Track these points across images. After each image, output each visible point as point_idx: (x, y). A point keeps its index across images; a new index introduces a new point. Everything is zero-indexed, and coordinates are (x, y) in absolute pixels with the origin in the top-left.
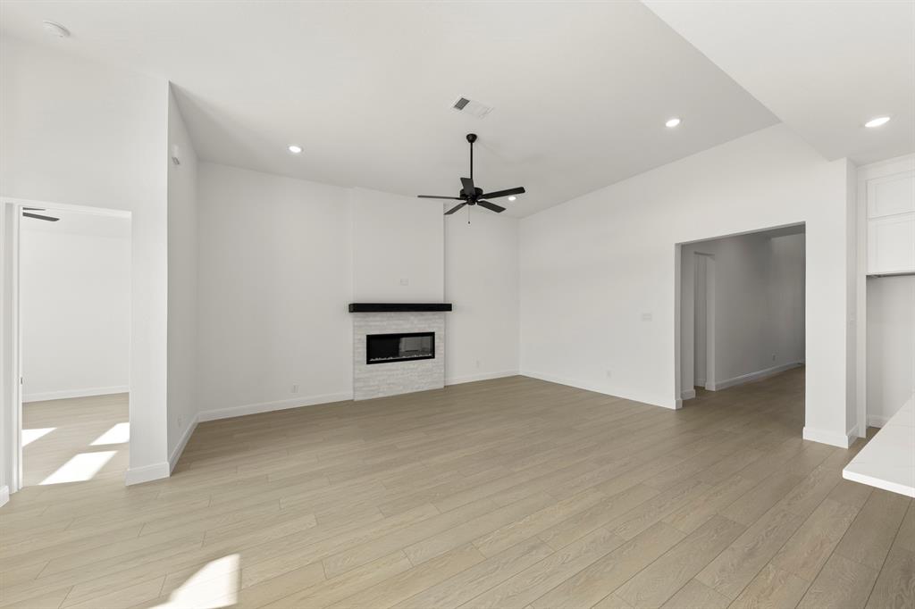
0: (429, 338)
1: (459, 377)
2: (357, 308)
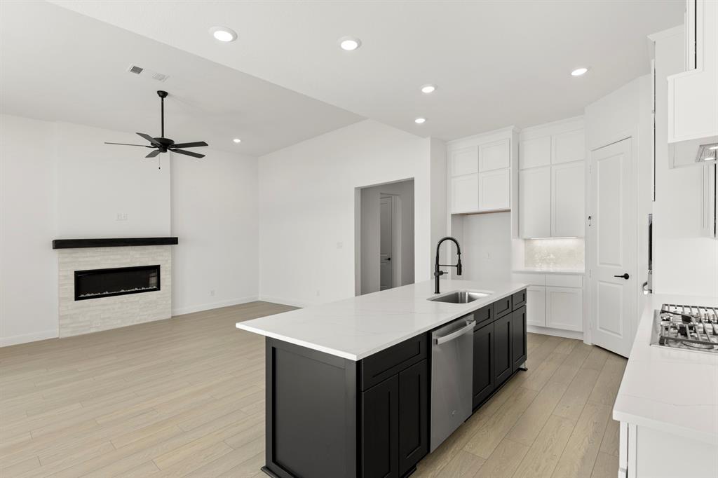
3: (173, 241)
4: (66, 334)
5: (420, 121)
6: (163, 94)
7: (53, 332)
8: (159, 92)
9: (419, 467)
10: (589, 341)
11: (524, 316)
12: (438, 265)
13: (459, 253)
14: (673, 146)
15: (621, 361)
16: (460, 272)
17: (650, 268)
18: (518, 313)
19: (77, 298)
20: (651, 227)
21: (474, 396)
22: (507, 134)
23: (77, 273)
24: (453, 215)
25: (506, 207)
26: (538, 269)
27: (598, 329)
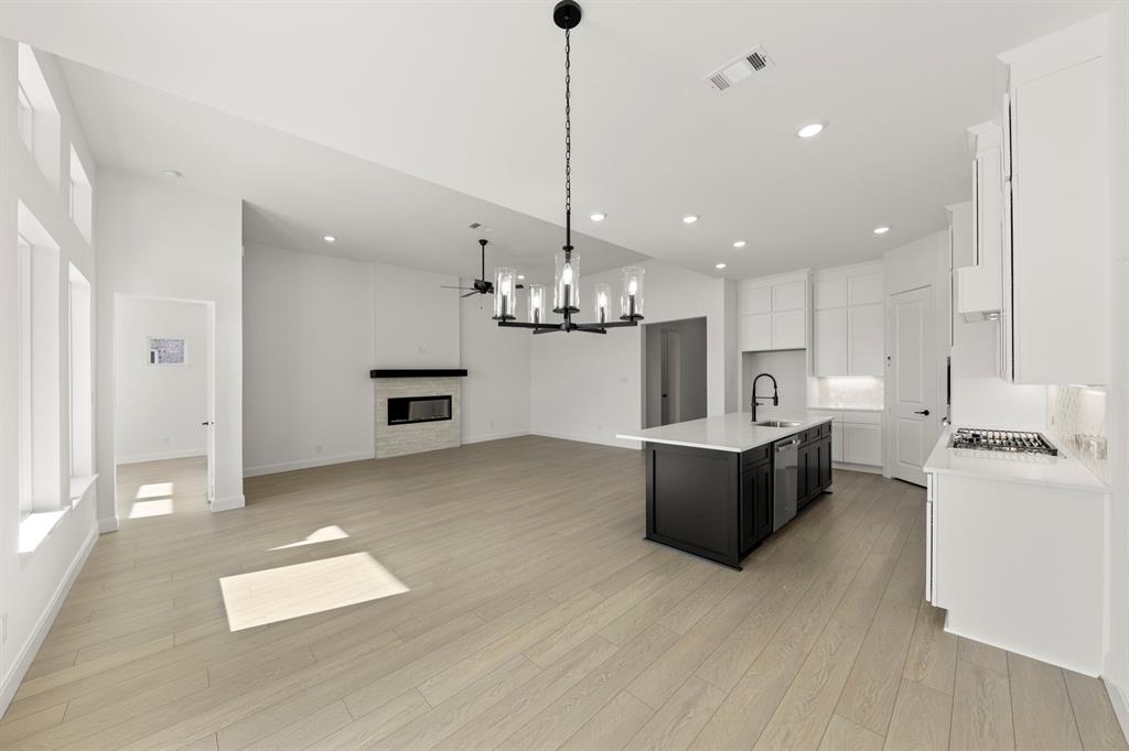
0: (446, 401)
1: (475, 436)
2: (378, 374)
3: (463, 373)
4: (381, 455)
5: (721, 266)
6: (483, 243)
7: (369, 454)
8: (481, 241)
9: (765, 544)
10: (888, 474)
11: (830, 444)
12: (754, 397)
13: (775, 387)
14: (964, 316)
15: (922, 491)
16: (776, 403)
17: (949, 403)
18: (825, 442)
19: (390, 424)
20: (949, 368)
21: (798, 500)
22: (803, 275)
23: (389, 400)
24: (744, 353)
25: (802, 346)
26: (832, 407)
27: (898, 462)
